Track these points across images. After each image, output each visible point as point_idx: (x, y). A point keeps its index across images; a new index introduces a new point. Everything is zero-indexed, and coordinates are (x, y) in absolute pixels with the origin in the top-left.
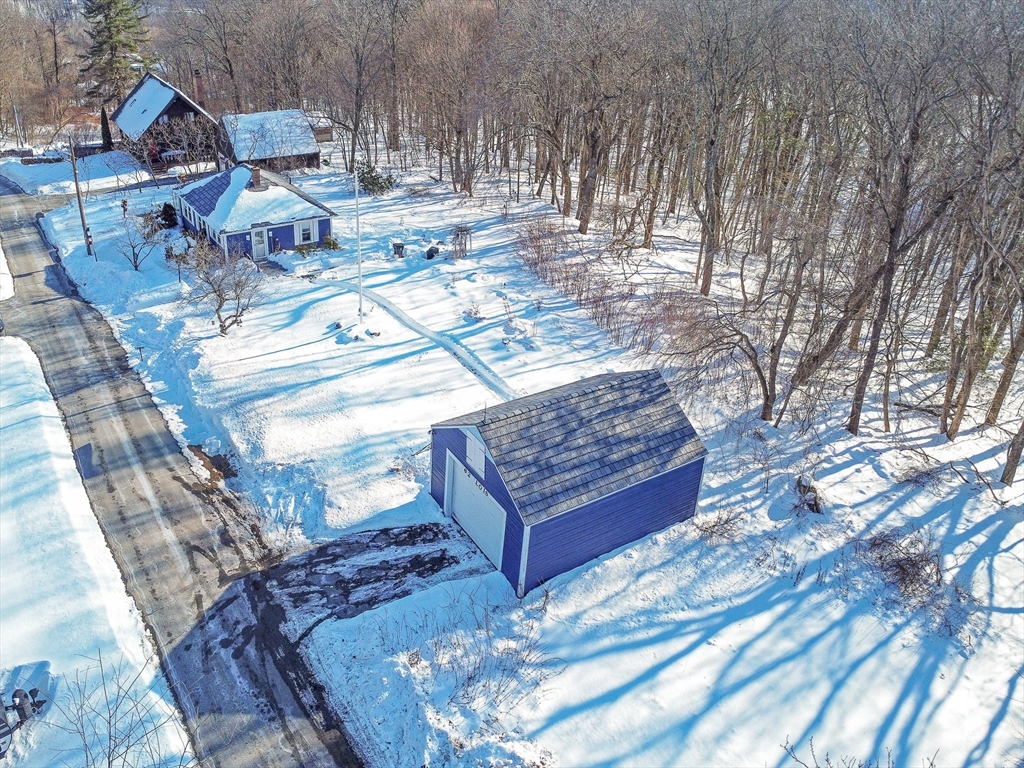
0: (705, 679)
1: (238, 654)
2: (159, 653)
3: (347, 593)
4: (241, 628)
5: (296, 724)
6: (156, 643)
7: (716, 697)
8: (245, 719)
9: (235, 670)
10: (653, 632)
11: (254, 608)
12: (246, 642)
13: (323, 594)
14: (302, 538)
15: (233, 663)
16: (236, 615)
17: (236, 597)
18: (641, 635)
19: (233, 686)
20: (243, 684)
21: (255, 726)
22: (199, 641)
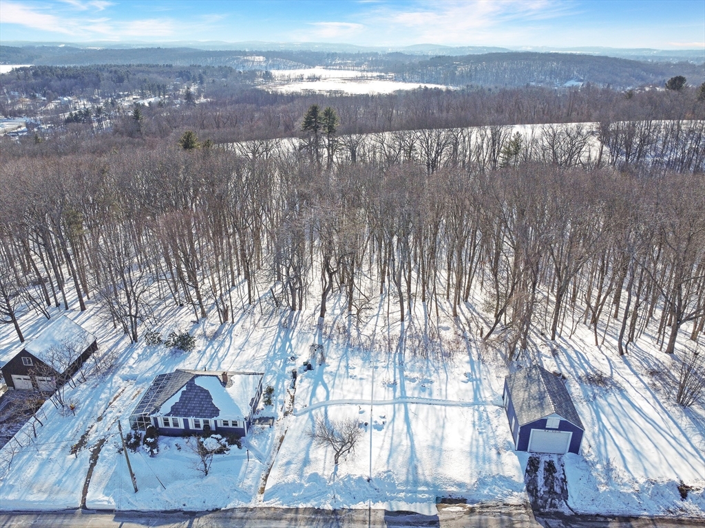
3: (556, 493)
11: (553, 519)
13: (553, 499)
14: (520, 493)
16: (555, 525)
17: (545, 522)
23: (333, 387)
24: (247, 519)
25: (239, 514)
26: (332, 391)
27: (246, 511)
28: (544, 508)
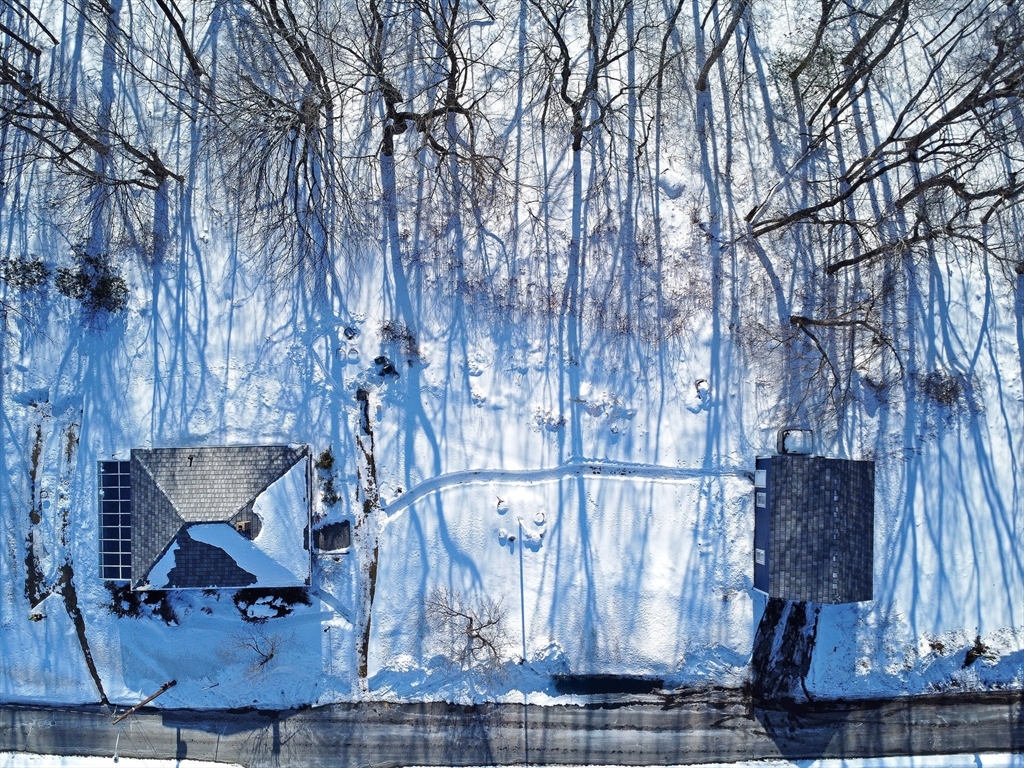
0: (929, 545)
1: (801, 727)
2: (781, 759)
3: (793, 664)
4: (786, 720)
5: (850, 717)
6: (775, 758)
7: (938, 548)
8: (837, 735)
9: (810, 731)
10: (898, 547)
11: (777, 710)
12: (797, 721)
13: (787, 675)
14: (742, 669)
15: (805, 730)
16: (777, 720)
17: (766, 716)
18: (897, 554)
19: (817, 734)
20: (819, 730)
21: (842, 733)
22: (784, 741)
23: (443, 433)
24: (355, 721)
25: (341, 714)
26: (443, 445)
27: (349, 709)
28: (769, 691)
